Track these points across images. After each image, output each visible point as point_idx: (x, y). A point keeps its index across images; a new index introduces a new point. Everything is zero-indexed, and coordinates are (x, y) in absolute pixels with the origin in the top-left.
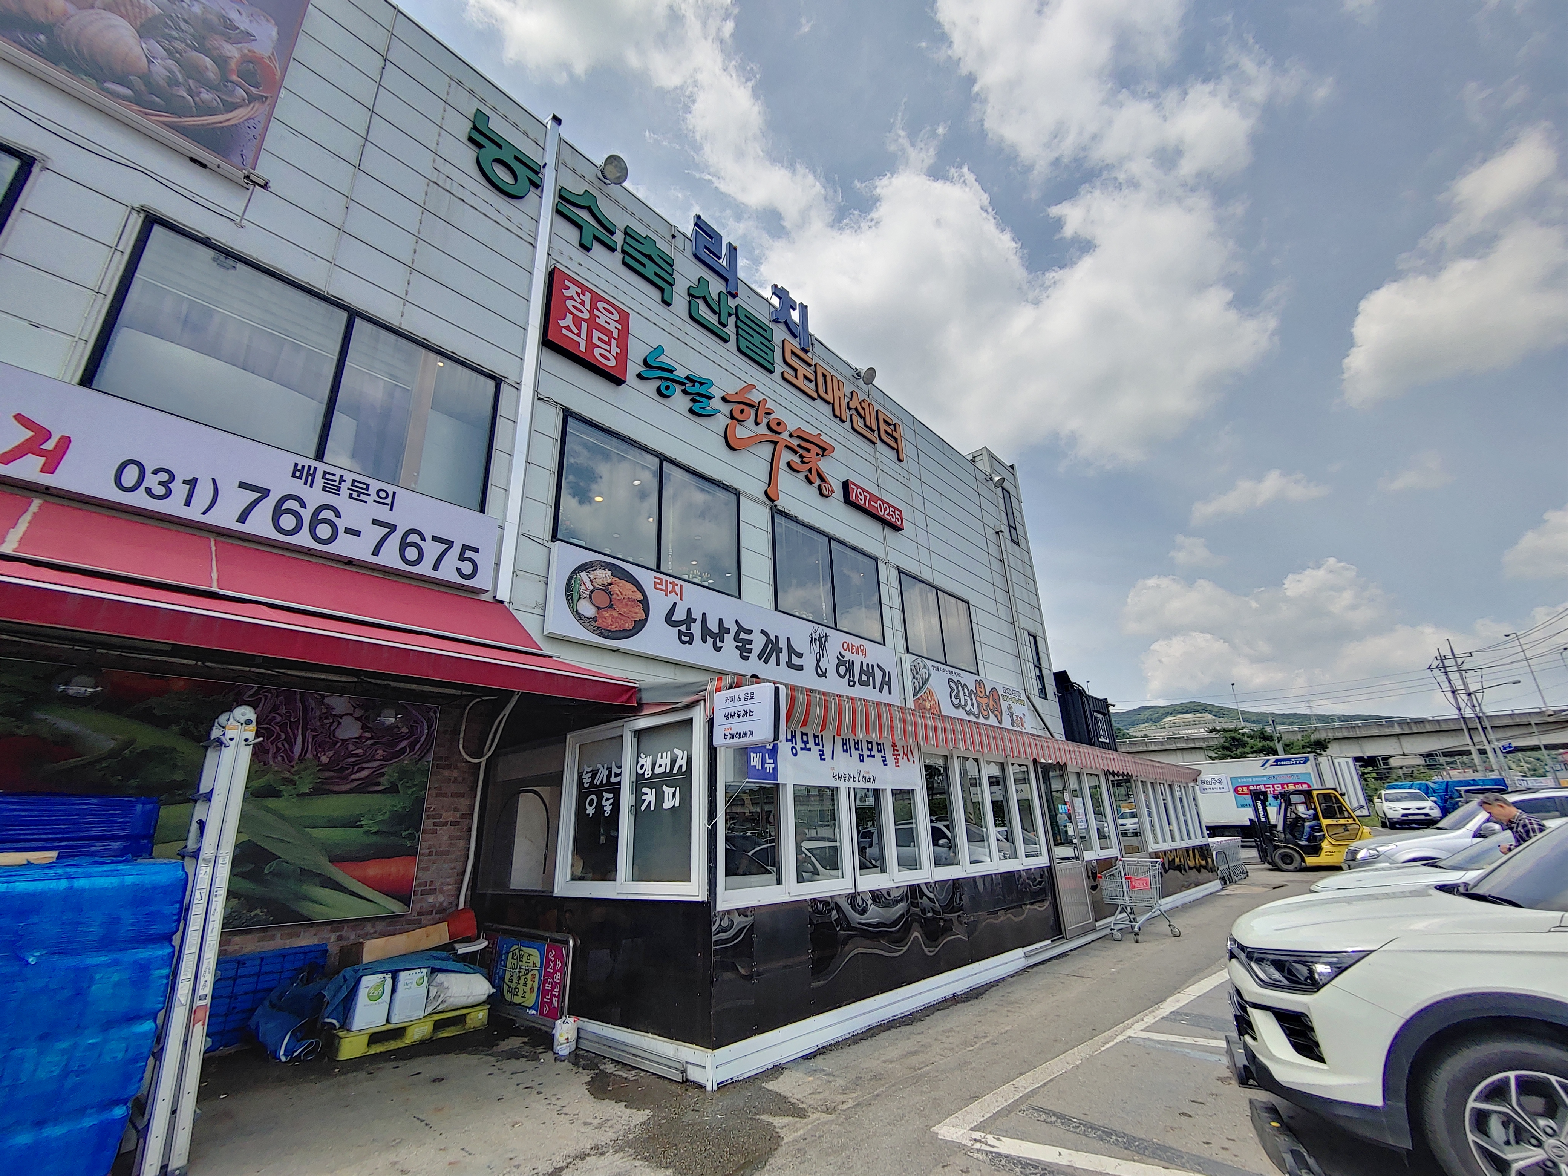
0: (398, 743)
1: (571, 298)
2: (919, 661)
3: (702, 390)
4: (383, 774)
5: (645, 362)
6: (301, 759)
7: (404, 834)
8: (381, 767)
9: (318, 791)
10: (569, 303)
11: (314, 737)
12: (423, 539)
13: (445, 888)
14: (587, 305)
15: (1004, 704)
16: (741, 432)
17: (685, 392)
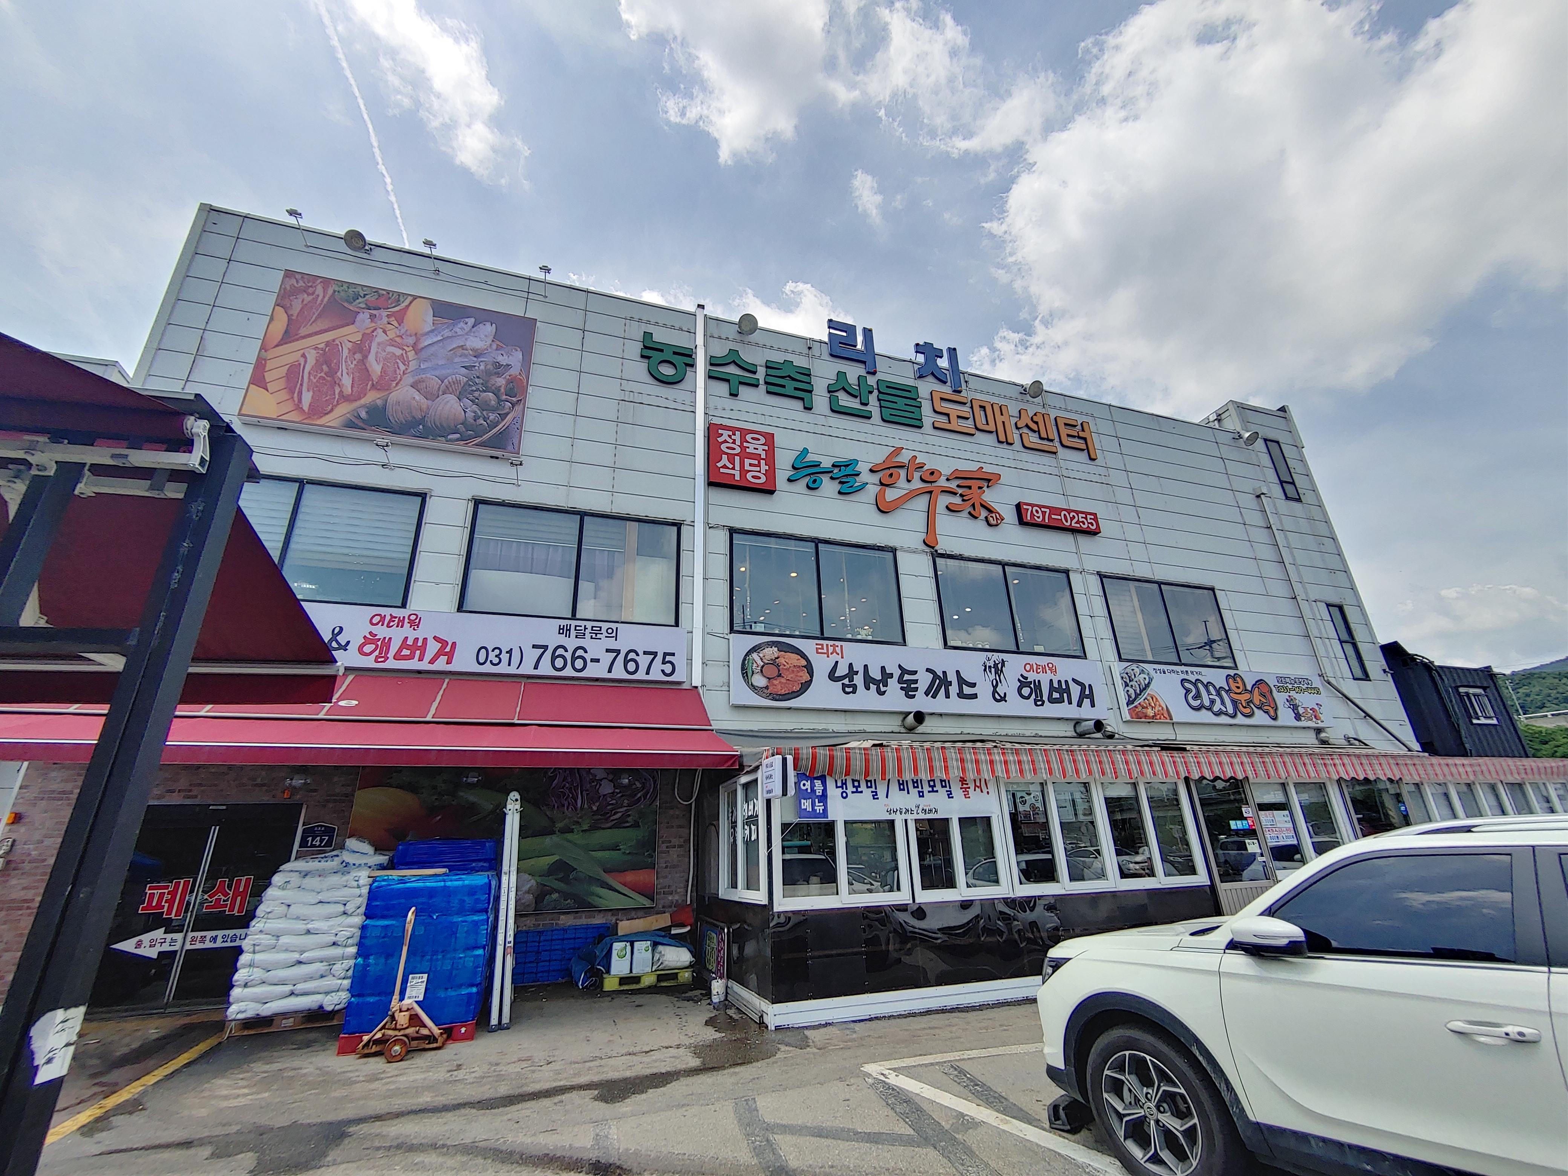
0: (636, 795)
1: (726, 442)
2: (1134, 666)
3: (849, 471)
4: (629, 815)
5: (793, 467)
6: (582, 808)
7: (646, 854)
8: (627, 811)
9: (594, 828)
10: (723, 447)
11: (587, 794)
12: (638, 655)
13: (679, 890)
14: (738, 442)
15: (1280, 698)
16: (891, 495)
17: (832, 478)
